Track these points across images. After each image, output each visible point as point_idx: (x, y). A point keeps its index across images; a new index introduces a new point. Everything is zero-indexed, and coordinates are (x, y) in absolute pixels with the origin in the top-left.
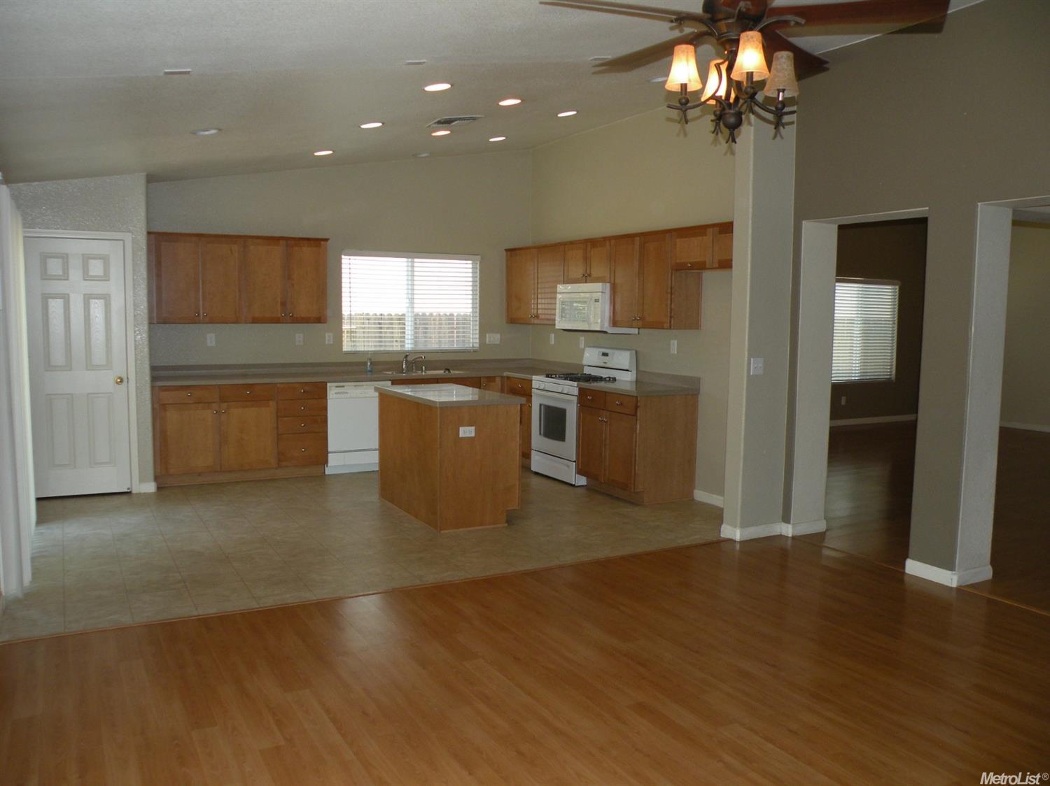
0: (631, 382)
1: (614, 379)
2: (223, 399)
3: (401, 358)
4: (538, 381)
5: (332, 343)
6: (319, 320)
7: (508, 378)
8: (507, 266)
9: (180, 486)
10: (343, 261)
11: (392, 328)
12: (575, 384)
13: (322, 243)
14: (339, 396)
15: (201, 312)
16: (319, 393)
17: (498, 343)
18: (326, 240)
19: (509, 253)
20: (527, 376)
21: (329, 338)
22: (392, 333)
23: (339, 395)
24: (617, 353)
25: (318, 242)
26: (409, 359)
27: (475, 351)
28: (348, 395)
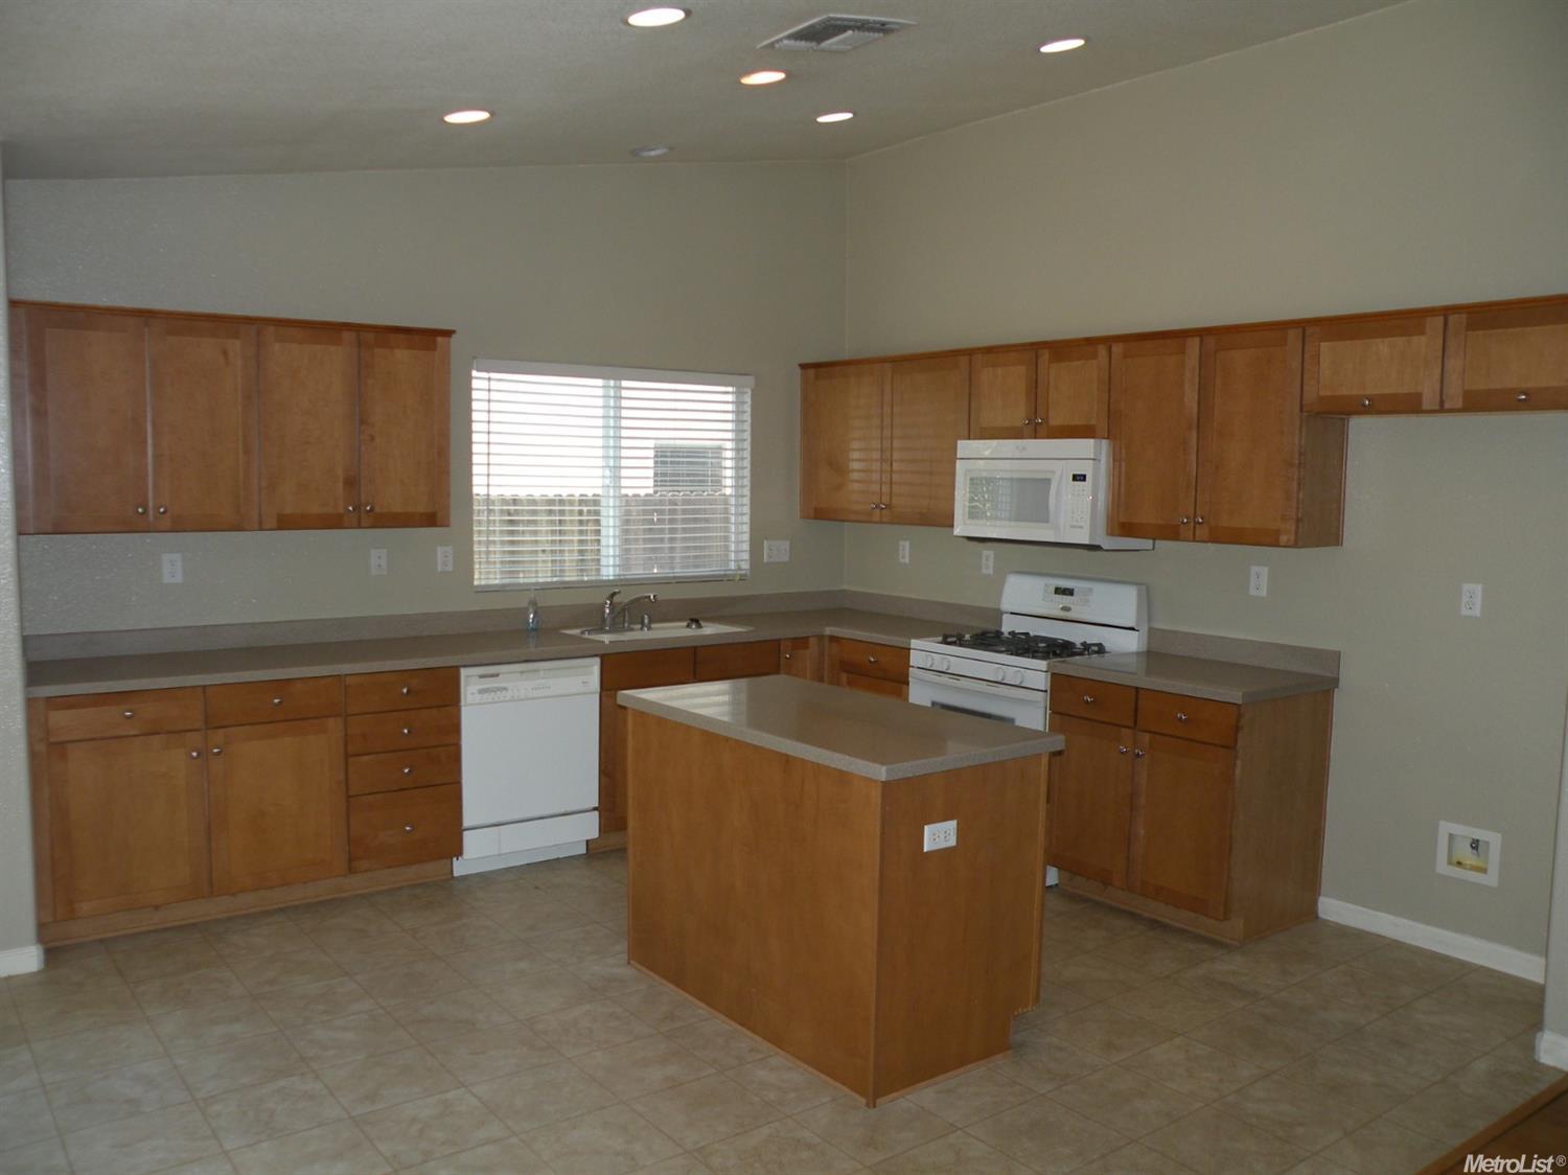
0: (1138, 653)
1: (1101, 649)
2: (212, 723)
3: (600, 598)
4: (925, 653)
5: (450, 568)
6: (432, 519)
7: (833, 639)
8: (805, 398)
9: (101, 941)
10: (475, 384)
11: (534, 522)
12: (1042, 664)
13: (440, 339)
14: (487, 697)
15: (151, 504)
16: (442, 694)
17: (786, 558)
18: (448, 333)
19: (811, 372)
20: (895, 640)
21: (444, 557)
22: (535, 533)
23: (486, 695)
24: (1099, 588)
25: (428, 339)
26: (616, 599)
27: (743, 578)
28: (508, 695)
